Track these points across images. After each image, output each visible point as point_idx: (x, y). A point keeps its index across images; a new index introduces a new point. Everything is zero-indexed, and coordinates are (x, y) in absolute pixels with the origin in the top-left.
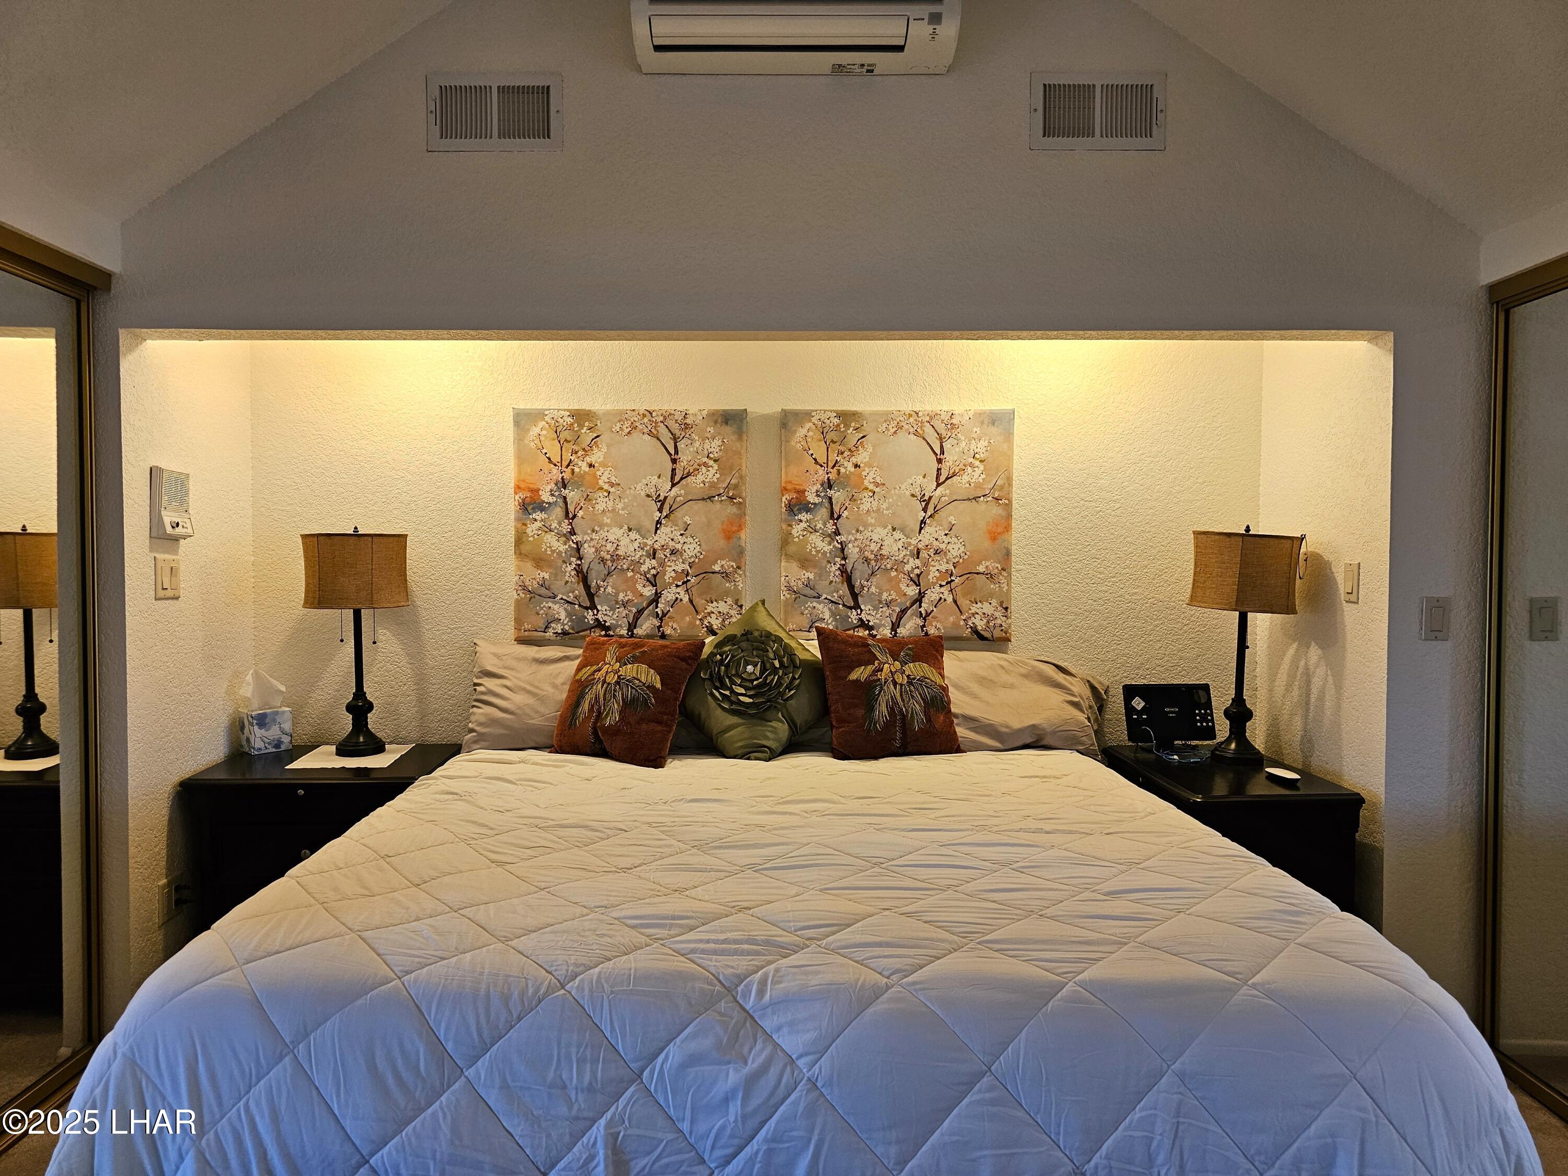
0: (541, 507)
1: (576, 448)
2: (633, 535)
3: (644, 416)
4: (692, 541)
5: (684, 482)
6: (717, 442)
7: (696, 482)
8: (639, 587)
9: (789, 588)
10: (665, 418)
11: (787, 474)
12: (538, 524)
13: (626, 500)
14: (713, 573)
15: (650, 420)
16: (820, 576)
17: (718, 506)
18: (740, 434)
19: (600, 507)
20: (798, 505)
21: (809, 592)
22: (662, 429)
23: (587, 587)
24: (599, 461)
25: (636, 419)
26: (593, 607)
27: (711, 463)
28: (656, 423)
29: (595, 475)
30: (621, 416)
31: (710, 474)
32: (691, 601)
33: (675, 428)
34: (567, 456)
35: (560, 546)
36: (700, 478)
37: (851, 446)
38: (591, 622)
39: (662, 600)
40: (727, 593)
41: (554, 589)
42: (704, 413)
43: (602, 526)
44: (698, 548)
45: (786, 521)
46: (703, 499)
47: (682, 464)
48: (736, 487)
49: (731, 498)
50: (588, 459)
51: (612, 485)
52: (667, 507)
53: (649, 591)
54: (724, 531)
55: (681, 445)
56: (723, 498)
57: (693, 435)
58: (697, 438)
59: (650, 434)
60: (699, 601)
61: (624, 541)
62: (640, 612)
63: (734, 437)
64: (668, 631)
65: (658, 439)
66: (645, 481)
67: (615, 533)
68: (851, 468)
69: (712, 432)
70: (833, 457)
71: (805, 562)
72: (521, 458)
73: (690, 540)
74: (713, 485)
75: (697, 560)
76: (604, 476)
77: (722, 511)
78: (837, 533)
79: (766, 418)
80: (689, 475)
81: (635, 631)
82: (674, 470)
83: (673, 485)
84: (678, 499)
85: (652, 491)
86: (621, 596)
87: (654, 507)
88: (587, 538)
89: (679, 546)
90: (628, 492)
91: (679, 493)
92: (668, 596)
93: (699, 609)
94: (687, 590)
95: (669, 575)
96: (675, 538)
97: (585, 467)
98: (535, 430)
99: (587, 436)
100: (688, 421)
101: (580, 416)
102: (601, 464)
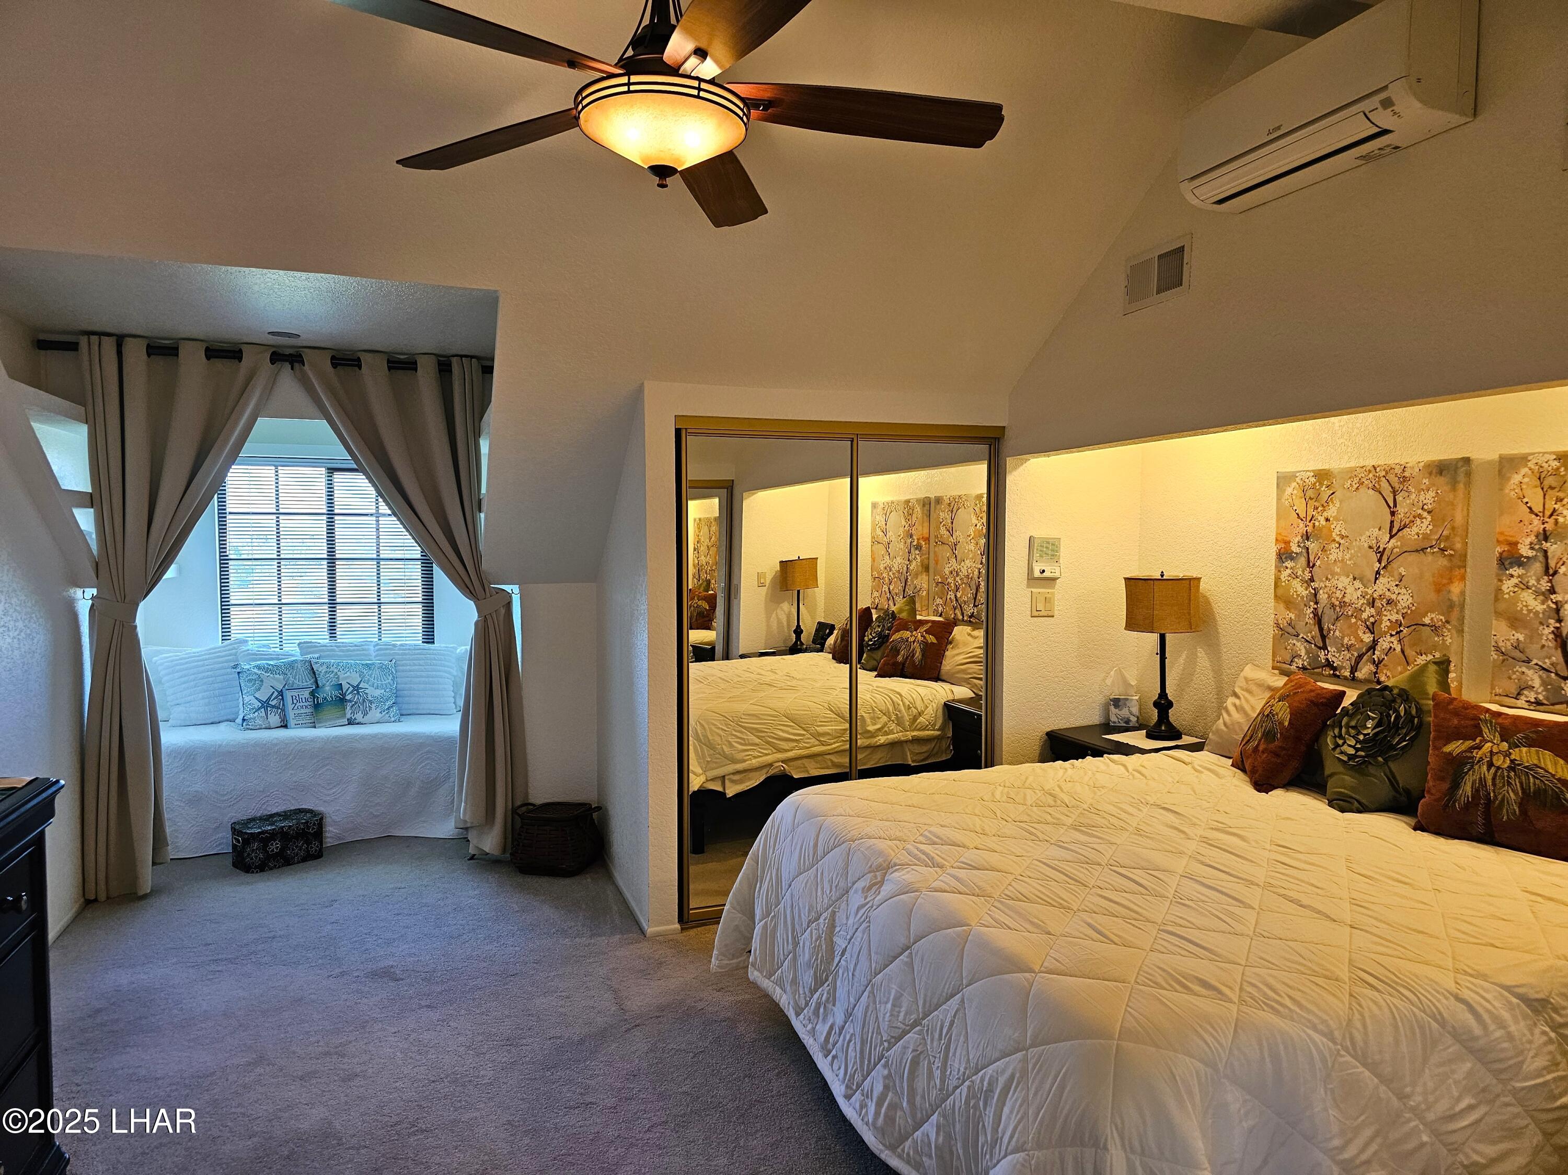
1: (1317, 504)
3: (1370, 471)
5: (1400, 534)
6: (1430, 494)
7: (1411, 533)
8: (1361, 634)
10: (1387, 473)
11: (1501, 525)
13: (1353, 551)
14: (1423, 625)
15: (1374, 476)
16: (1530, 639)
17: (1430, 558)
18: (1452, 484)
19: (1333, 557)
21: (1520, 655)
22: (1384, 484)
23: (1321, 629)
25: (1363, 476)
26: (1325, 647)
27: (1425, 514)
28: (1379, 478)
30: (1350, 472)
31: (1423, 526)
32: (1402, 650)
33: (1395, 481)
34: (1311, 511)
35: (1301, 591)
36: (1415, 530)
38: (1322, 661)
39: (1378, 648)
40: (1434, 645)
41: (1297, 628)
42: (1420, 465)
43: (1333, 574)
44: (1411, 600)
46: (1417, 551)
47: (1399, 516)
48: (1448, 538)
49: (1443, 550)
50: (1326, 514)
51: (1342, 537)
52: (1385, 557)
53: (1367, 638)
54: (1434, 582)
55: (1399, 498)
56: (1435, 550)
57: (1409, 488)
58: (1412, 491)
59: (1373, 488)
60: (1410, 649)
61: (1350, 590)
62: (1360, 657)
64: (1383, 678)
65: (1380, 493)
66: (1368, 534)
67: (1343, 582)
69: (1427, 484)
71: (1515, 621)
73: (1404, 591)
74: (1426, 537)
75: (1409, 611)
76: (1338, 530)
77: (1434, 563)
78: (1552, 591)
79: (1487, 465)
80: (1405, 526)
81: (1356, 674)
82: (1392, 522)
83: (1391, 537)
84: (1395, 550)
85: (1373, 542)
86: (1346, 640)
87: (1375, 558)
88: (1322, 585)
89: (1394, 597)
90: (1354, 544)
91: (1396, 544)
92: (1384, 644)
93: (1410, 659)
94: (1400, 640)
95: (1385, 624)
96: (1392, 588)
98: (1289, 490)
99: (1326, 494)
100: (1405, 475)
101: (1321, 476)
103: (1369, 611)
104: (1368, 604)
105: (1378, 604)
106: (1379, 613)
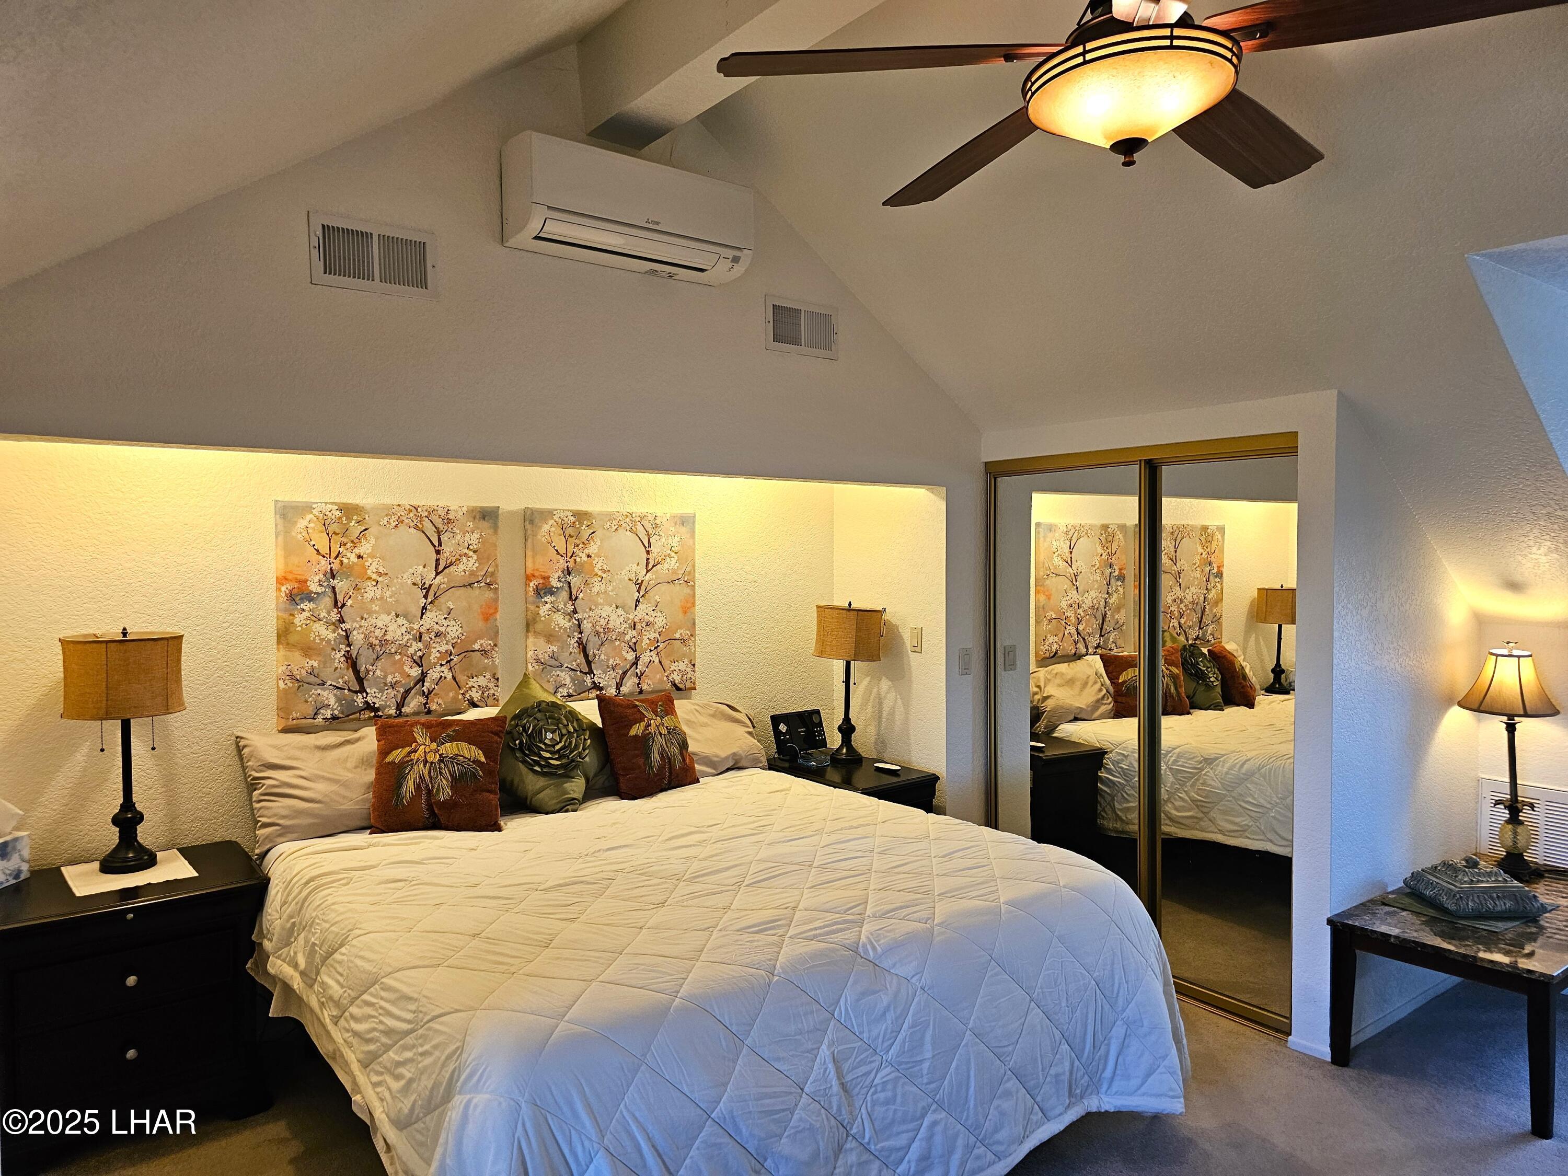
0: (309, 597)
1: (344, 540)
2: (401, 621)
3: (410, 511)
4: (454, 624)
5: (447, 571)
6: (476, 536)
7: (458, 571)
8: (407, 669)
9: (538, 661)
10: (429, 513)
11: (534, 562)
12: (306, 614)
13: (393, 589)
14: (473, 651)
15: (415, 515)
16: (562, 648)
17: (477, 592)
18: (495, 528)
19: (369, 595)
20: (544, 590)
22: (427, 524)
23: (356, 672)
24: (367, 552)
25: (403, 514)
26: (362, 690)
27: (471, 553)
28: (421, 517)
30: (388, 511)
31: (470, 564)
32: (454, 678)
33: (439, 522)
34: (336, 548)
35: (329, 634)
36: (461, 567)
37: (584, 540)
38: (360, 705)
39: (428, 679)
40: (485, 669)
41: (323, 676)
42: (465, 509)
43: (370, 613)
44: (460, 630)
45: (534, 602)
46: (464, 586)
47: (445, 555)
48: (493, 574)
49: (489, 584)
50: (357, 551)
51: (380, 575)
52: (431, 593)
53: (415, 672)
54: (483, 613)
55: (444, 538)
56: (481, 585)
57: (455, 529)
58: (458, 532)
59: (416, 527)
60: (461, 678)
61: (392, 627)
62: (407, 692)
63: (491, 531)
64: (434, 707)
65: (423, 532)
66: (411, 571)
67: (383, 620)
68: (585, 558)
69: (471, 526)
70: (571, 549)
71: (550, 637)
72: (289, 549)
73: (453, 622)
74: (472, 573)
75: (459, 641)
76: (373, 566)
77: (480, 595)
78: (575, 612)
79: (511, 513)
80: (451, 564)
81: (403, 710)
82: (437, 560)
83: (437, 574)
84: (442, 586)
85: (418, 579)
86: (389, 678)
87: (421, 594)
88: (356, 625)
89: (443, 629)
90: (395, 581)
91: (442, 581)
92: (434, 674)
94: (451, 668)
95: (434, 655)
96: (440, 622)
97: (353, 558)
98: (302, 523)
99: (355, 529)
100: (450, 516)
101: (348, 510)
102: (369, 555)
103: (416, 646)
104: (415, 639)
105: (426, 638)
106: (428, 646)
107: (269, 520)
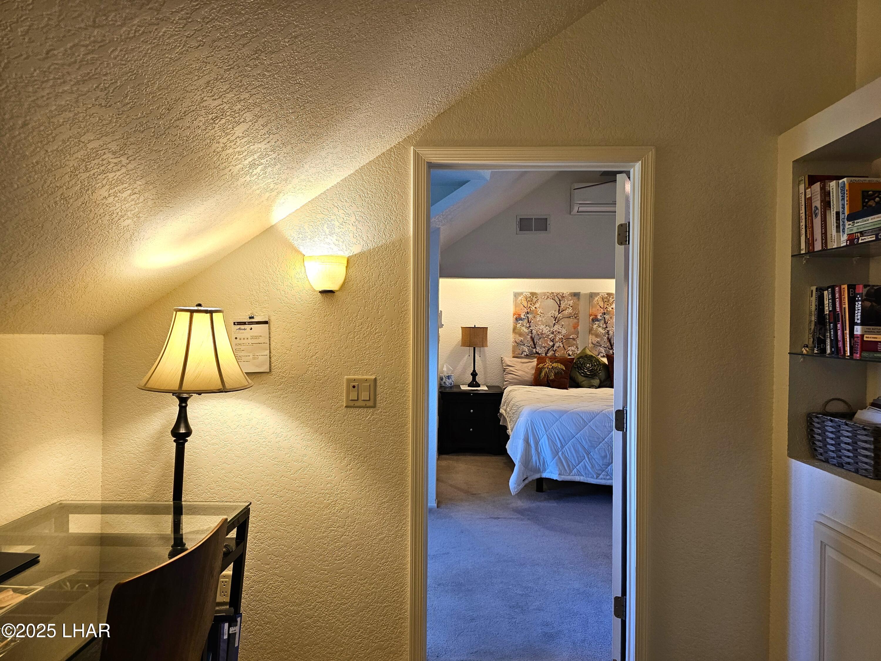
0: (521, 319)
1: (531, 303)
2: (547, 327)
3: (551, 294)
5: (562, 313)
6: (572, 301)
7: (566, 312)
8: (549, 342)
9: (592, 343)
10: (557, 294)
11: (592, 311)
12: (520, 324)
13: (546, 318)
14: (570, 339)
15: (553, 295)
16: (601, 340)
17: (572, 319)
18: (579, 299)
19: (538, 320)
20: (595, 320)
21: (598, 344)
22: (556, 298)
23: (534, 342)
25: (549, 295)
26: (535, 348)
27: (570, 307)
28: (555, 296)
29: (536, 311)
30: (544, 294)
31: (570, 310)
32: (563, 346)
33: (560, 297)
34: (529, 305)
35: (526, 330)
36: (567, 311)
38: (534, 352)
39: (555, 346)
40: (574, 344)
41: (524, 342)
42: (569, 293)
43: (538, 325)
44: (566, 332)
45: (591, 324)
46: (567, 317)
47: (562, 307)
48: (577, 314)
49: (576, 317)
50: (535, 306)
51: (541, 313)
52: (557, 319)
53: (551, 344)
54: (573, 326)
55: (562, 302)
56: (573, 317)
58: (566, 300)
59: (553, 299)
60: (566, 347)
61: (545, 329)
62: (549, 349)
63: (577, 300)
64: (557, 355)
65: (555, 300)
66: (551, 312)
67: (542, 327)
68: (610, 309)
69: (570, 298)
70: (605, 306)
71: (597, 336)
72: (516, 306)
73: (563, 329)
74: (570, 313)
75: (565, 335)
76: (539, 311)
77: (572, 321)
78: (606, 328)
79: (585, 294)
80: (564, 310)
81: (546, 354)
82: (559, 309)
83: (559, 313)
84: (560, 317)
85: (553, 315)
86: (543, 345)
87: (553, 319)
88: (534, 328)
89: (560, 331)
90: (546, 315)
91: (560, 315)
92: (557, 345)
93: (566, 349)
94: (563, 343)
95: (557, 339)
96: (560, 328)
97: (534, 308)
98: (520, 298)
99: (535, 300)
100: (564, 295)
101: (533, 294)
102: (538, 307)
103: (552, 335)
104: (551, 333)
105: (555, 333)
106: (555, 336)
107: (512, 297)
